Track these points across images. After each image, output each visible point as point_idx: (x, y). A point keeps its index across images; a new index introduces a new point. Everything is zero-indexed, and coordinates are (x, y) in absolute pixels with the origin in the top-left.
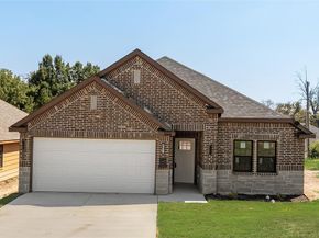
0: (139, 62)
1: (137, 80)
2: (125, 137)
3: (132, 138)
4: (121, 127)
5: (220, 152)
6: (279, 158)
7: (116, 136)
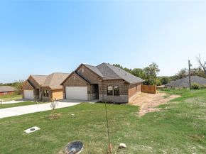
1: (83, 72)
6: (120, 91)
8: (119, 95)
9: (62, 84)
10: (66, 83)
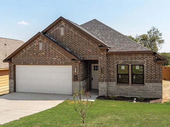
0: (63, 24)
1: (62, 34)
2: (56, 64)
3: (60, 65)
4: (54, 59)
5: (109, 72)
6: (145, 75)
7: (51, 64)
8: (143, 83)
9: (9, 60)
10: (18, 57)
